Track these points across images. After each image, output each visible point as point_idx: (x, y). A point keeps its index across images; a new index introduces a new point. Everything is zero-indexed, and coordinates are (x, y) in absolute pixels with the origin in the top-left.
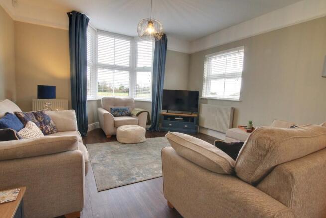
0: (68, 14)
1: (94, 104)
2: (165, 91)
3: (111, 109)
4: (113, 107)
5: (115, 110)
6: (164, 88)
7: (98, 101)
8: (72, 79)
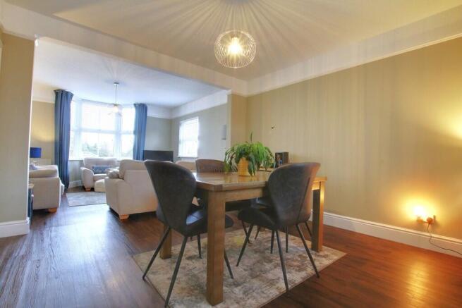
0: (55, 91)
1: (77, 164)
2: (144, 152)
3: (93, 167)
4: (95, 166)
5: (97, 168)
6: (145, 149)
7: (81, 161)
8: (56, 143)
